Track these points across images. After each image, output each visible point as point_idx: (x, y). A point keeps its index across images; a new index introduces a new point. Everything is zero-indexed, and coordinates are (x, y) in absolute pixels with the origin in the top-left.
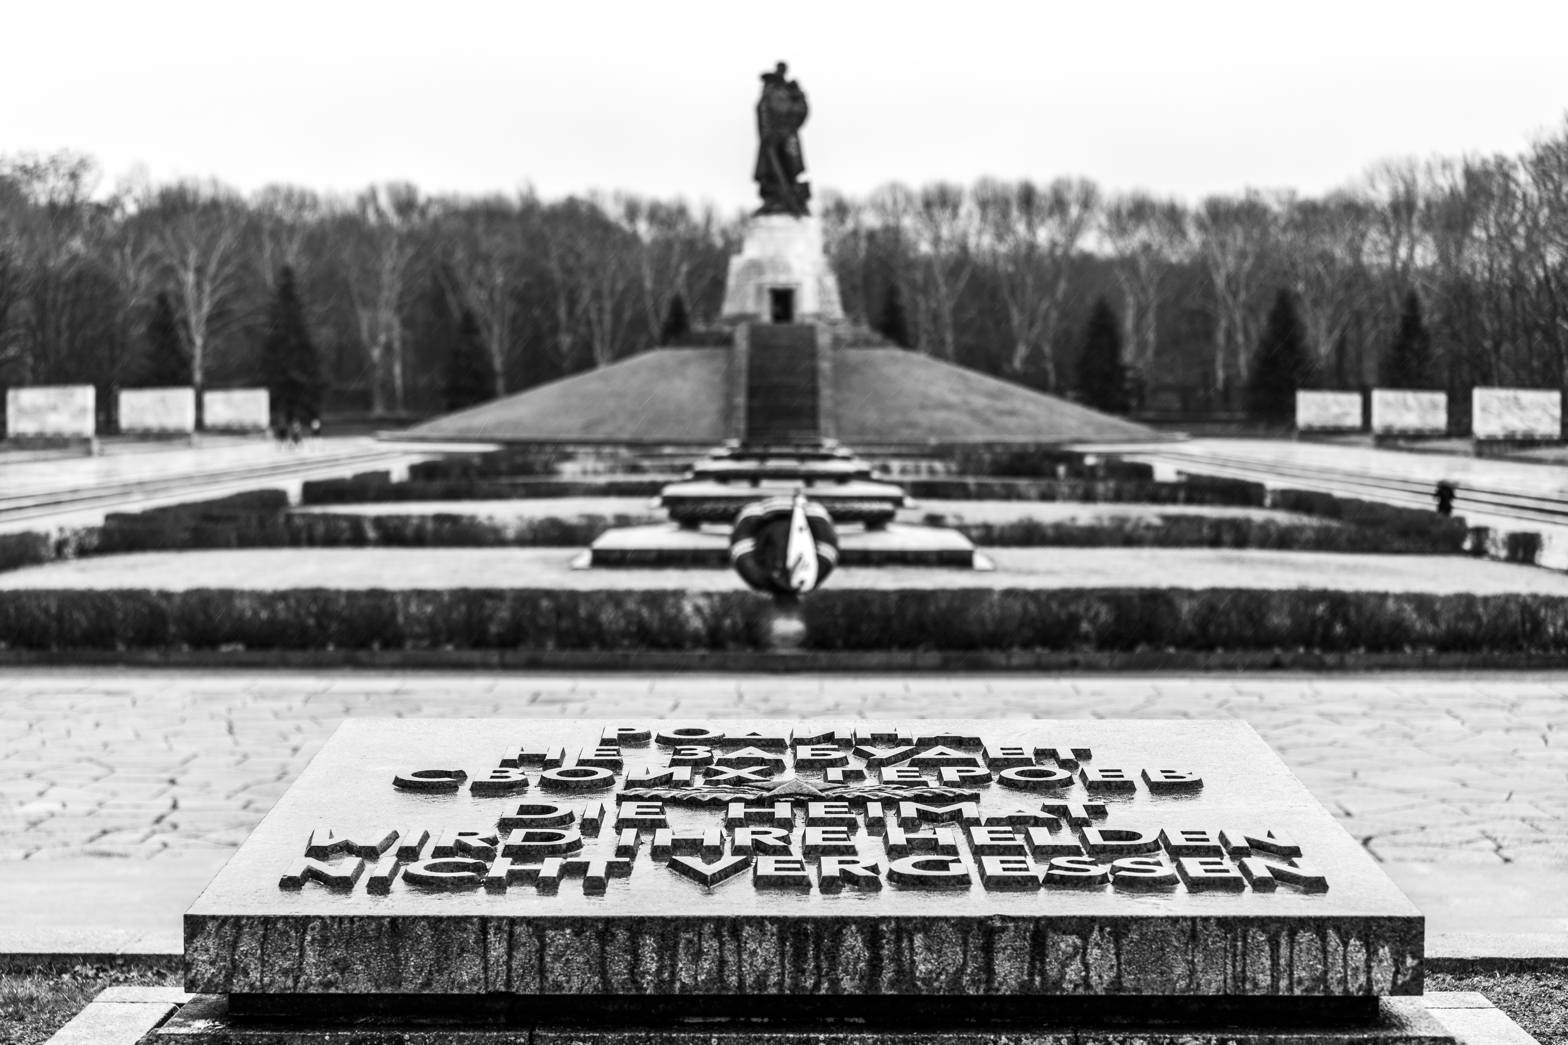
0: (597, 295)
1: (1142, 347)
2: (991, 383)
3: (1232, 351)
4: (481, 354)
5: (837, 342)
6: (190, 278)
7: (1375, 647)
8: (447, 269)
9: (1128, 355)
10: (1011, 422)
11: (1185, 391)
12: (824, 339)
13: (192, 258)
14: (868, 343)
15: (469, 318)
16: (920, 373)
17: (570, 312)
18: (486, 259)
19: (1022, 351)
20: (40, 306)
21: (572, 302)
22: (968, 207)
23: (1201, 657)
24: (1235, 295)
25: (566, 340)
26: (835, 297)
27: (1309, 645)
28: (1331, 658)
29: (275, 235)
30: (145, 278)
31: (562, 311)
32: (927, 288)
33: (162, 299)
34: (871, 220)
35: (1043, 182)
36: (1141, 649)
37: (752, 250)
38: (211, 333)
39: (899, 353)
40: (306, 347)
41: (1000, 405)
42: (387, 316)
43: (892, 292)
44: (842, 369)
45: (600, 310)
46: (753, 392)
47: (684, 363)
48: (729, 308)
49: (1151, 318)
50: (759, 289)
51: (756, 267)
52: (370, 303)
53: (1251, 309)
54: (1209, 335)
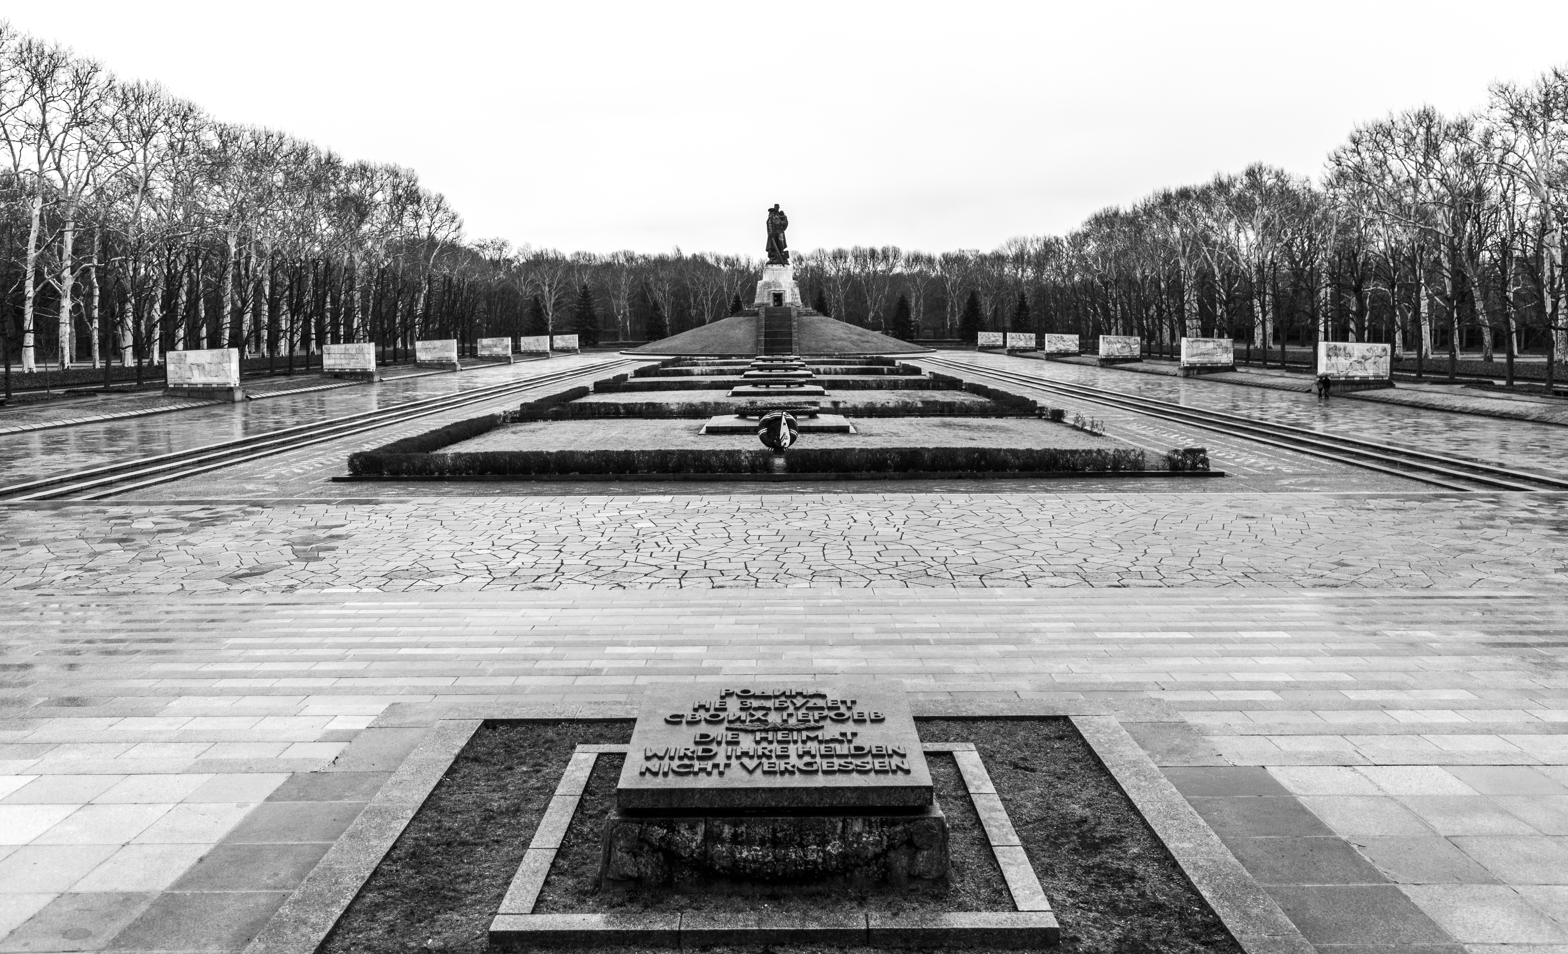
0: (706, 294)
1: (918, 312)
2: (859, 329)
3: (953, 314)
4: (661, 317)
5: (799, 314)
6: (547, 289)
7: (996, 470)
8: (647, 284)
9: (913, 317)
10: (867, 345)
11: (935, 329)
12: (794, 313)
13: (547, 281)
14: (811, 314)
15: (656, 304)
16: (832, 326)
17: (695, 301)
18: (662, 280)
19: (871, 314)
20: (489, 304)
21: (696, 297)
22: (850, 258)
23: (932, 474)
24: (954, 292)
25: (693, 312)
26: (799, 296)
27: (972, 469)
28: (980, 474)
29: (579, 271)
30: (529, 289)
31: (692, 300)
32: (835, 290)
33: (536, 299)
34: (812, 263)
35: (879, 248)
36: (911, 471)
37: (766, 278)
38: (555, 310)
39: (824, 318)
40: (593, 316)
41: (863, 339)
42: (623, 302)
43: (821, 292)
44: (801, 324)
45: (707, 300)
46: (767, 335)
47: (740, 323)
48: (757, 301)
49: (922, 301)
50: (769, 293)
51: (768, 285)
52: (617, 298)
53: (960, 297)
54: (945, 307)
